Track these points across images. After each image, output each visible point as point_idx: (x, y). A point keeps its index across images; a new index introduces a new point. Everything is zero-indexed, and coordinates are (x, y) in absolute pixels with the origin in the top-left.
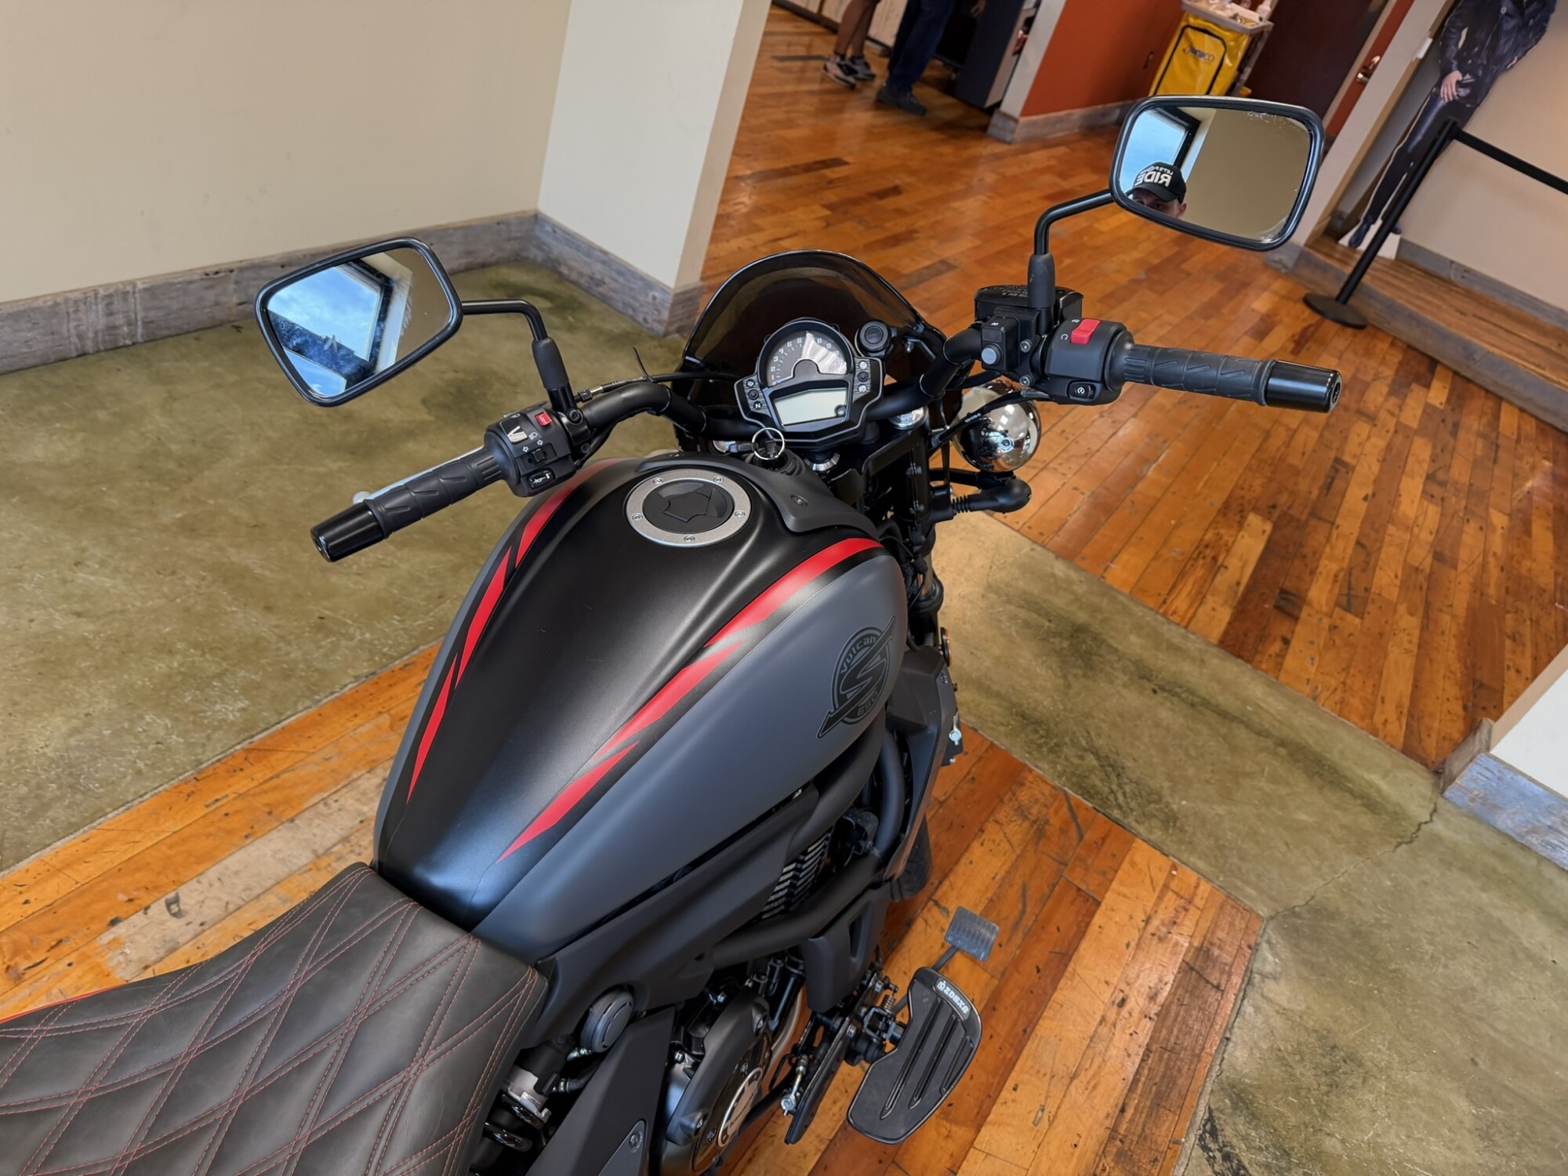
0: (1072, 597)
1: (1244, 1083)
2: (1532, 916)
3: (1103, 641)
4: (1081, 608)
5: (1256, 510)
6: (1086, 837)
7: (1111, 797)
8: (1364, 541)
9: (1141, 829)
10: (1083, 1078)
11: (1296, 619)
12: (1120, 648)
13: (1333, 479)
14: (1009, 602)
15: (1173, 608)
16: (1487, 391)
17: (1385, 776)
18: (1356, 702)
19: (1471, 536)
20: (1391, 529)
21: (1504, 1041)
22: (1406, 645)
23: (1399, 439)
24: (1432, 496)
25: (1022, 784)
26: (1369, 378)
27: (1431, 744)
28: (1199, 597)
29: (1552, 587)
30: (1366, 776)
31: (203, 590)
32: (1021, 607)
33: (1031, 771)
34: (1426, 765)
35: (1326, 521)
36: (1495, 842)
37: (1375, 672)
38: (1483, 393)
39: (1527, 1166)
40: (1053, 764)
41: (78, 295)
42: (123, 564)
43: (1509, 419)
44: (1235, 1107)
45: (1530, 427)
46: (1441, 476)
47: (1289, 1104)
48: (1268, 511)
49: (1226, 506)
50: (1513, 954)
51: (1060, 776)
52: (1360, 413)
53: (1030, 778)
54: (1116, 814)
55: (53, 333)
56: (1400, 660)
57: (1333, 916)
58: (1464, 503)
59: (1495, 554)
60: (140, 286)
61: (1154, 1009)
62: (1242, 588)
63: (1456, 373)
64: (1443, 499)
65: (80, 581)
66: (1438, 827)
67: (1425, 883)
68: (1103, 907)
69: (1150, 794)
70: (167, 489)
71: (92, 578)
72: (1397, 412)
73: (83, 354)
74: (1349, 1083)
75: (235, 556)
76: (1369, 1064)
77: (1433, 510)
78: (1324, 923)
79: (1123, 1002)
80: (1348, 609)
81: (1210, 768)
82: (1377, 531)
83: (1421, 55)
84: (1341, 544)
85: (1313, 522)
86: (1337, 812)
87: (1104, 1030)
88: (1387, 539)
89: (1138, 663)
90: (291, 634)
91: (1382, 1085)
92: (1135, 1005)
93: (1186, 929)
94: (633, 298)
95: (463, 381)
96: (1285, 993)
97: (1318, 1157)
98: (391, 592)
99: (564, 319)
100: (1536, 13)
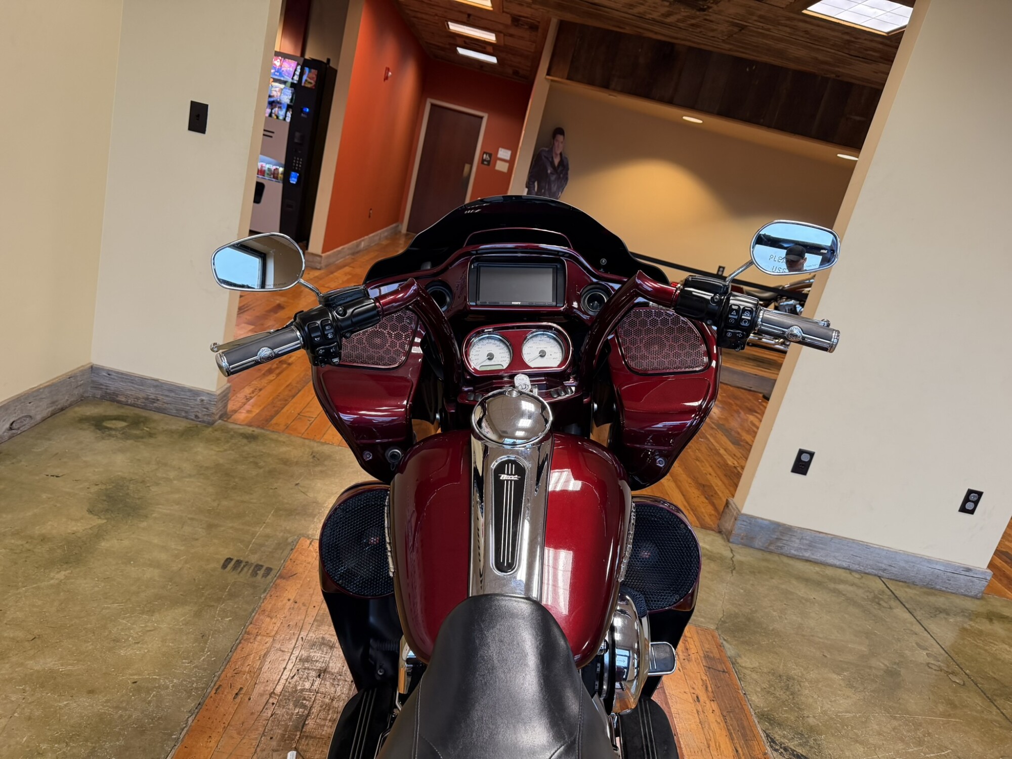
1: (765, 711)
2: (794, 582)
10: (712, 744)
21: (826, 641)
34: (712, 530)
39: (872, 691)
44: (771, 724)
47: (786, 711)
50: (801, 602)
57: (736, 616)
61: (711, 694)
66: (738, 557)
67: (753, 585)
74: (797, 690)
76: (796, 677)
78: (735, 621)
79: (697, 697)
87: (702, 716)
90: (121, 702)
91: (807, 684)
92: (703, 697)
93: (693, 650)
94: (184, 404)
95: (106, 490)
96: (748, 661)
97: (812, 729)
98: (168, 646)
99: (144, 430)
100: (562, 172)
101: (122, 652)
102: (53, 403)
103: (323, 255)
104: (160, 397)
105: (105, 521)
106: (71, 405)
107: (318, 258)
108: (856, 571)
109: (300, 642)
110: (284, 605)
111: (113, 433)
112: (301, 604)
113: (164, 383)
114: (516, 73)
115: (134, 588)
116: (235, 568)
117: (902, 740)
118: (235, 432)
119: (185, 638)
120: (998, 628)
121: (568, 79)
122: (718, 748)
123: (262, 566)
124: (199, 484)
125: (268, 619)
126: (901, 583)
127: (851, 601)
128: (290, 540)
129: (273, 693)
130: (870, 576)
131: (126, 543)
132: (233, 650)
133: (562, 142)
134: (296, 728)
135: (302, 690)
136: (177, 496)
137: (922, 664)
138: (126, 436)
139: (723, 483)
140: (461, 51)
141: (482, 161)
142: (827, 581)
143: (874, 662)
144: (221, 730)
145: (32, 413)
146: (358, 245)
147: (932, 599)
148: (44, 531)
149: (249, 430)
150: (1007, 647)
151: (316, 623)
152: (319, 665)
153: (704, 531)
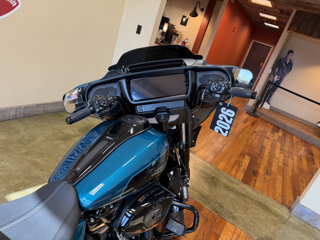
0: (211, 171)
3: (218, 180)
4: (213, 173)
5: (247, 155)
6: (216, 221)
7: (221, 213)
8: (269, 161)
9: (228, 220)
11: (257, 176)
12: (222, 181)
13: (262, 149)
14: (198, 171)
15: (232, 174)
16: (290, 134)
17: (279, 209)
18: (271, 193)
19: (290, 160)
20: (274, 159)
22: (280, 182)
23: (274, 142)
24: (282, 153)
25: (203, 210)
26: (267, 131)
27: (287, 202)
28: (237, 171)
29: (308, 171)
30: (275, 209)
31: (28, 166)
32: (200, 172)
33: (204, 207)
34: (287, 207)
35: (261, 157)
36: (303, 223)
37: (274, 187)
38: (289, 134)
40: (209, 206)
41: (10, 108)
42: (12, 160)
43: (295, 139)
45: (299, 140)
46: (283, 149)
48: (249, 155)
49: (241, 154)
51: (210, 208)
52: (265, 137)
53: (204, 209)
54: (223, 216)
55: (4, 115)
56: (279, 184)
58: (288, 154)
59: (295, 164)
60: (23, 107)
62: (245, 170)
63: (283, 130)
64: (284, 154)
65: (2, 164)
68: (221, 237)
69: (230, 212)
70: (23, 146)
71: (4, 163)
72: (273, 137)
73: (9, 120)
75: (36, 159)
77: (282, 155)
80: (267, 174)
81: (242, 207)
82: (271, 159)
83: (270, 72)
84: (264, 162)
85: (258, 157)
86: (269, 217)
88: (274, 161)
89: (226, 185)
95: (87, 126)
100: (289, 66)
133: (291, 56)
140: (266, 24)
148: (64, 131)
153: (281, 205)
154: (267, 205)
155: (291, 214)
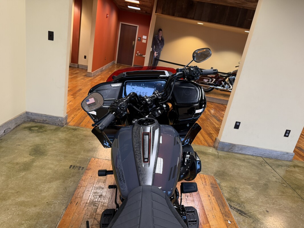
1: (229, 198)
2: (236, 160)
10: (214, 208)
21: (246, 177)
27: (210, 144)
30: (208, 151)
34: (212, 147)
39: (260, 190)
44: (230, 202)
47: (235, 198)
50: (238, 166)
57: (220, 171)
61: (213, 194)
66: (220, 154)
67: (224, 162)
74: (238, 191)
75: (18, 200)
76: (237, 188)
78: (219, 173)
79: (209, 195)
86: (209, 158)
87: (210, 201)
90: (44, 208)
91: (241, 189)
92: (211, 195)
93: (207, 182)
94: (54, 121)
95: (34, 148)
96: (223, 184)
97: (242, 202)
98: (56, 192)
99: (43, 130)
100: (162, 42)
101: (43, 194)
102: (16, 124)
103: (92, 73)
104: (47, 120)
105: (34, 157)
106: (21, 124)
107: (91, 74)
108: (255, 156)
109: (93, 188)
110: (88, 178)
111: (35, 131)
112: (93, 177)
113: (48, 116)
114: (146, 12)
115: (45, 176)
116: (73, 168)
117: (269, 204)
118: (70, 128)
119: (60, 189)
120: (297, 169)
121: (162, 13)
122: (215, 209)
123: (81, 167)
124: (61, 144)
125: (84, 182)
126: (268, 158)
127: (253, 165)
128: (88, 159)
129: (87, 203)
130: (259, 157)
131: (41, 163)
132: (74, 191)
133: (161, 33)
134: (94, 212)
135: (95, 201)
136: (54, 148)
137: (274, 181)
138: (38, 132)
139: (215, 133)
140: (129, 7)
141: (138, 40)
142: (246, 159)
143: (260, 182)
144: (73, 214)
145: (10, 127)
146: (102, 69)
147: (277, 162)
148: (17, 161)
149: (74, 127)
150: (299, 175)
151: (98, 182)
152: (99, 194)
153: (209, 147)
154: (203, 150)
155: (217, 151)
